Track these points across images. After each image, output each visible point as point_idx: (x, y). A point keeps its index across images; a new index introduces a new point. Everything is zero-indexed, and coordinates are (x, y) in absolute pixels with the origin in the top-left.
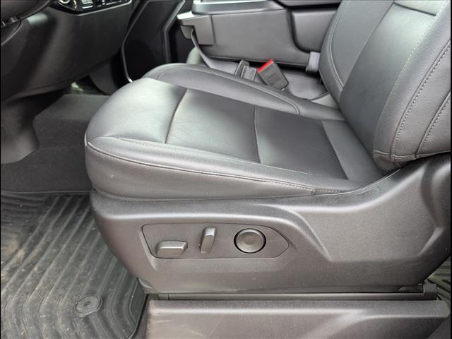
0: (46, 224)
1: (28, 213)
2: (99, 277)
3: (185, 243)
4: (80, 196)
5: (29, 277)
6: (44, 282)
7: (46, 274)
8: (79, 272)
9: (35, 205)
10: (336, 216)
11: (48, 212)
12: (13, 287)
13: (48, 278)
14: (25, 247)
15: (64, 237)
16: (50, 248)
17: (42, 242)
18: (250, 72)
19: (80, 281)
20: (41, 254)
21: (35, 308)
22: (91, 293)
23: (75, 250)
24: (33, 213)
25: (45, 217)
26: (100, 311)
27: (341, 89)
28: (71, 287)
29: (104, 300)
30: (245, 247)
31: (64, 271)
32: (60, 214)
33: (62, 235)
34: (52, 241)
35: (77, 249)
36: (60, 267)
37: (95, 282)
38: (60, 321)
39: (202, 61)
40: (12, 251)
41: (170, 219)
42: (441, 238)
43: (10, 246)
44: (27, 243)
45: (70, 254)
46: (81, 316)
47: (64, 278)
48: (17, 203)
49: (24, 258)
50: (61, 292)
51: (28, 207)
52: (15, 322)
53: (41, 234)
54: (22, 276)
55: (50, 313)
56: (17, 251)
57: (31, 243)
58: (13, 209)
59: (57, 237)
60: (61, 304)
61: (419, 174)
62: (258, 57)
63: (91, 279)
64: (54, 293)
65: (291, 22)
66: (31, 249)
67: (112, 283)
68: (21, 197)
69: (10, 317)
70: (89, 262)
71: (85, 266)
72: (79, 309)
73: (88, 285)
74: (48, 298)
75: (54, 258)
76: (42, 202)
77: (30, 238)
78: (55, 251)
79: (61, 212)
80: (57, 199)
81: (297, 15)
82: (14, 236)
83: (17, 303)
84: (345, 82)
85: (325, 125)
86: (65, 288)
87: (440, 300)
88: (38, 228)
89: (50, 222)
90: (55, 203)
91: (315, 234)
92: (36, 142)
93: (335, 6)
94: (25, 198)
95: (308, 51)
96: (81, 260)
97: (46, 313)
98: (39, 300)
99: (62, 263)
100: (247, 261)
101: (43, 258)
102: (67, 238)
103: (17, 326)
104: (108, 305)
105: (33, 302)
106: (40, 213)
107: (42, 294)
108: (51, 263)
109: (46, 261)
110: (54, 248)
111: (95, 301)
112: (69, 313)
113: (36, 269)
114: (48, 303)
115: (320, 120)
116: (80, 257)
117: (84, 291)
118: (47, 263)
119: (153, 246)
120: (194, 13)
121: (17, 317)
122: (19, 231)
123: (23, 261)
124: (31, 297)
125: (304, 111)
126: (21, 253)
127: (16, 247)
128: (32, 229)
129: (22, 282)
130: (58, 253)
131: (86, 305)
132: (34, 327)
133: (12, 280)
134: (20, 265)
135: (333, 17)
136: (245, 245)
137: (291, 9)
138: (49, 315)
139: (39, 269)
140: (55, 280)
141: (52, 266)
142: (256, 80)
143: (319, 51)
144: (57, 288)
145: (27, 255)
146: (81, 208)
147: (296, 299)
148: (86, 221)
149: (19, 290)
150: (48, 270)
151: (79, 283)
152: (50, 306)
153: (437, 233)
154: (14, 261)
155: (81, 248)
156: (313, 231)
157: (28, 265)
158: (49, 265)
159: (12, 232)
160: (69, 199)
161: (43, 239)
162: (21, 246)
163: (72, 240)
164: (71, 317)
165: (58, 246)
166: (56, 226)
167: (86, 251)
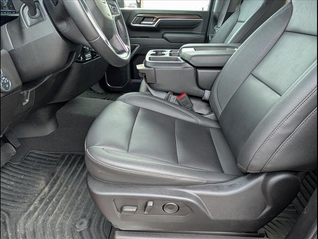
0: (61, 171)
1: (51, 164)
2: (88, 207)
3: (136, 208)
4: (79, 156)
5: (50, 205)
6: (59, 208)
7: (60, 203)
8: (78, 203)
9: (55, 160)
10: (216, 197)
11: (62, 164)
12: (41, 210)
13: (61, 206)
14: (49, 186)
15: (70, 180)
16: (62, 187)
17: (58, 183)
18: (173, 98)
19: (78, 209)
20: (57, 190)
21: (53, 224)
22: (84, 217)
23: (75, 189)
24: (54, 164)
25: (60, 167)
26: (88, 228)
27: (220, 113)
28: (73, 212)
29: (90, 221)
30: (168, 211)
31: (69, 202)
32: (68, 166)
33: (69, 179)
34: (63, 182)
35: (77, 188)
36: (68, 199)
37: (86, 210)
38: (66, 234)
39: (148, 90)
40: (42, 187)
41: (129, 196)
42: (270, 211)
43: (41, 185)
44: (50, 183)
45: (73, 191)
46: (78, 231)
47: (69, 206)
48: (45, 158)
49: (48, 193)
50: (67, 215)
51: (51, 161)
52: (42, 233)
53: (58, 178)
54: (47, 204)
55: (61, 228)
56: (44, 188)
57: (52, 183)
58: (43, 161)
59: (66, 181)
60: (67, 223)
61: (261, 178)
62: (178, 91)
63: (84, 208)
64: (64, 215)
65: (197, 74)
66: (52, 187)
67: (95, 211)
68: (48, 155)
69: (39, 230)
70: (83, 197)
71: (81, 199)
72: (77, 226)
73: (82, 212)
74: (60, 218)
75: (64, 193)
76: (58, 158)
77: (52, 180)
78: (65, 189)
79: (69, 164)
80: (67, 156)
81: (199, 71)
82: (43, 178)
83: (44, 221)
84: (223, 110)
85: (211, 130)
86: (70, 213)
87: (268, 237)
88: (56, 173)
89: (63, 170)
90: (66, 159)
91: (205, 206)
92: (57, 125)
93: (220, 68)
94: (50, 155)
95: (204, 90)
96: (79, 195)
97: (59, 228)
98: (55, 220)
99: (68, 197)
100: (169, 217)
101: (58, 193)
102: (72, 181)
103: (43, 236)
104: (93, 225)
105: (53, 221)
106: (58, 165)
107: (57, 216)
108: (62, 196)
109: (59, 195)
110: (64, 187)
111: (86, 222)
112: (71, 229)
113: (54, 200)
114: (60, 222)
115: (208, 128)
116: (78, 193)
117: (80, 215)
118: (61, 196)
119: (119, 208)
120: (145, 66)
121: (43, 230)
122: (46, 175)
123: (47, 195)
124: (51, 218)
125: (200, 121)
126: (46, 189)
127: (44, 185)
128: (53, 175)
129: (47, 208)
130: (66, 190)
131: (81, 224)
132: (53, 237)
133: (41, 206)
134: (46, 197)
135: (219, 73)
136: (169, 210)
137: (197, 68)
138: (61, 230)
139: (56, 200)
140: (64, 208)
141: (63, 199)
142: (176, 103)
143: (210, 90)
144: (65, 213)
145: (50, 191)
146: (80, 163)
147: (192, 233)
148: (82, 171)
149: (45, 213)
150: (61, 201)
151: (77, 210)
152: (62, 224)
153: (268, 209)
154: (42, 194)
155: (79, 188)
156: (204, 204)
157: (50, 197)
158: (61, 198)
159: (42, 176)
160: (73, 157)
161: (59, 181)
162: (46, 185)
163: (74, 183)
164: (72, 231)
165: (66, 186)
166: (66, 173)
167: (82, 190)
